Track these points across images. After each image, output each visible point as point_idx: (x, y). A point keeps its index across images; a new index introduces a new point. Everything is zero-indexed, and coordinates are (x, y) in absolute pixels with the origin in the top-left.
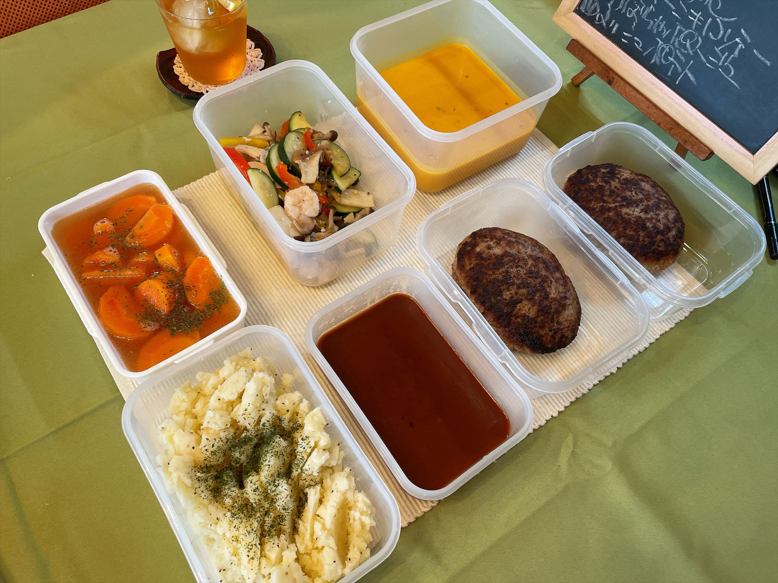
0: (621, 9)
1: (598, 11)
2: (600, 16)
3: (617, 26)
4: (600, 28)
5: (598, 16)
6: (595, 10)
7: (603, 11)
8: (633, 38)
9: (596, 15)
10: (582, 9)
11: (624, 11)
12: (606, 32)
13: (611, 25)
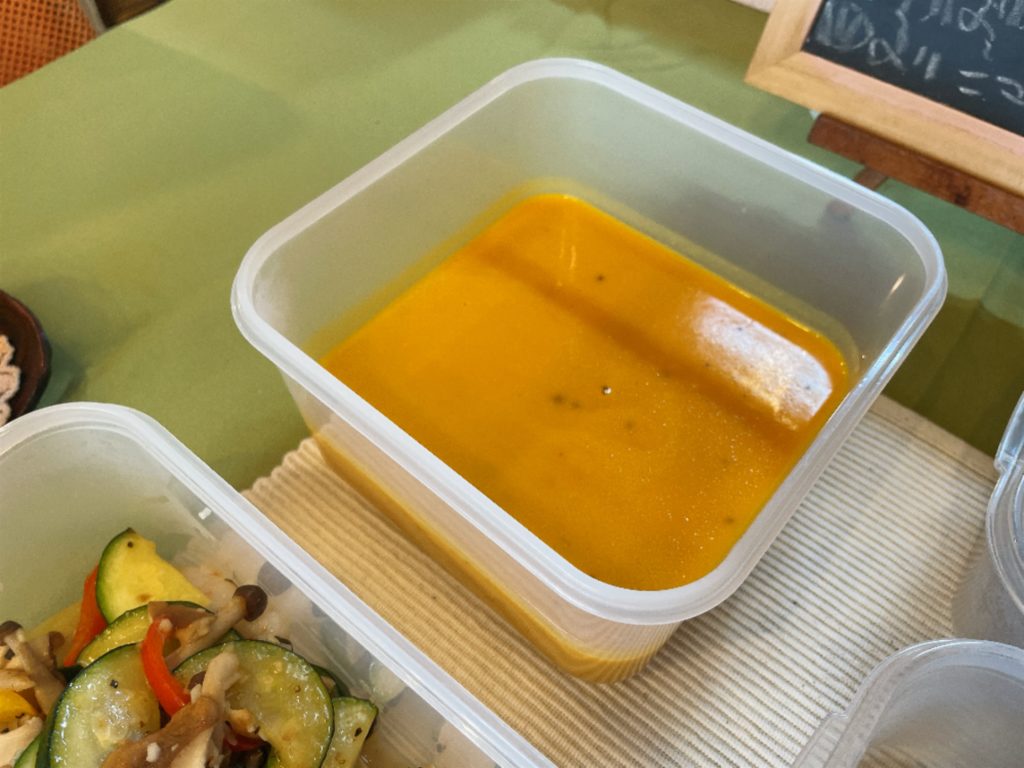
0: (938, 17)
1: (871, 33)
2: (879, 47)
3: (935, 60)
4: (885, 73)
5: (872, 46)
6: (861, 34)
7: (887, 30)
8: (991, 81)
9: (867, 46)
10: (823, 38)
11: (947, 19)
12: (909, 80)
13: (918, 60)
